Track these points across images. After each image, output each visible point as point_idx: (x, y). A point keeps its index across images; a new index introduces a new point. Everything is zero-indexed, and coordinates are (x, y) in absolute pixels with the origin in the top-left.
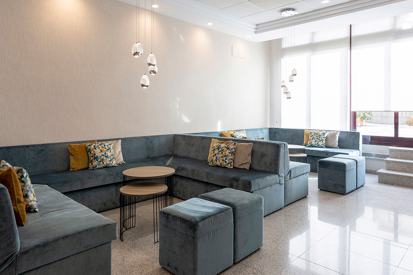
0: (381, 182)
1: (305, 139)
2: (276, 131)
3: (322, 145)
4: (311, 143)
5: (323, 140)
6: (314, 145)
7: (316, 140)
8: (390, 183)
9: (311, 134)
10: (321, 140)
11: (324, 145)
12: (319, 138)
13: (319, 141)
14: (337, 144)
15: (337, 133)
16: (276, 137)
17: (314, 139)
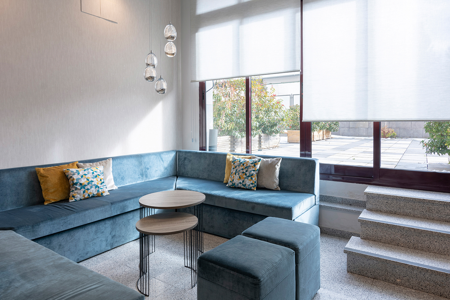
0: (352, 270)
1: (226, 172)
2: (186, 156)
3: (251, 185)
4: (233, 180)
5: (252, 175)
6: (238, 184)
7: (240, 174)
8: (369, 274)
9: (234, 164)
10: (249, 176)
11: (254, 185)
12: (247, 171)
13: (245, 178)
14: (277, 181)
15: (278, 163)
16: (186, 167)
17: (237, 174)
